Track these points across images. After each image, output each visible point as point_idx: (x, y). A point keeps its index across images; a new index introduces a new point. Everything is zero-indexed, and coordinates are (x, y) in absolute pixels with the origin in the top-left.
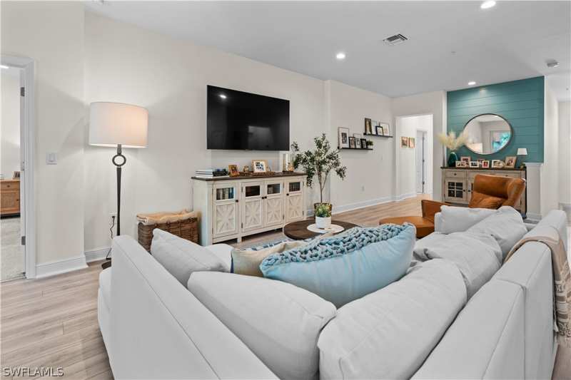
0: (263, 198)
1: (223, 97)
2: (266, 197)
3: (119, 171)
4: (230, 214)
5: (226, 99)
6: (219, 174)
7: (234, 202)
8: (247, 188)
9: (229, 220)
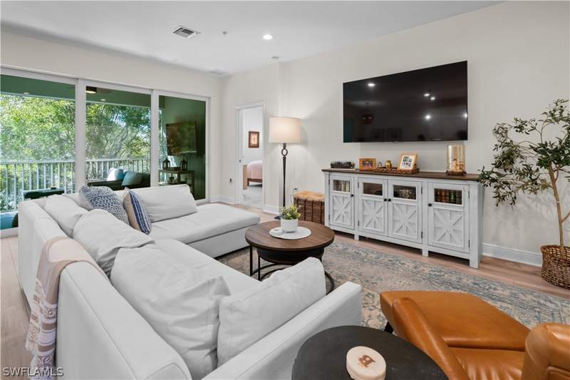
0: (385, 200)
1: (371, 85)
2: (390, 200)
3: (284, 159)
4: (346, 207)
5: (375, 87)
6: (337, 166)
7: (349, 196)
8: (365, 184)
9: (345, 212)
